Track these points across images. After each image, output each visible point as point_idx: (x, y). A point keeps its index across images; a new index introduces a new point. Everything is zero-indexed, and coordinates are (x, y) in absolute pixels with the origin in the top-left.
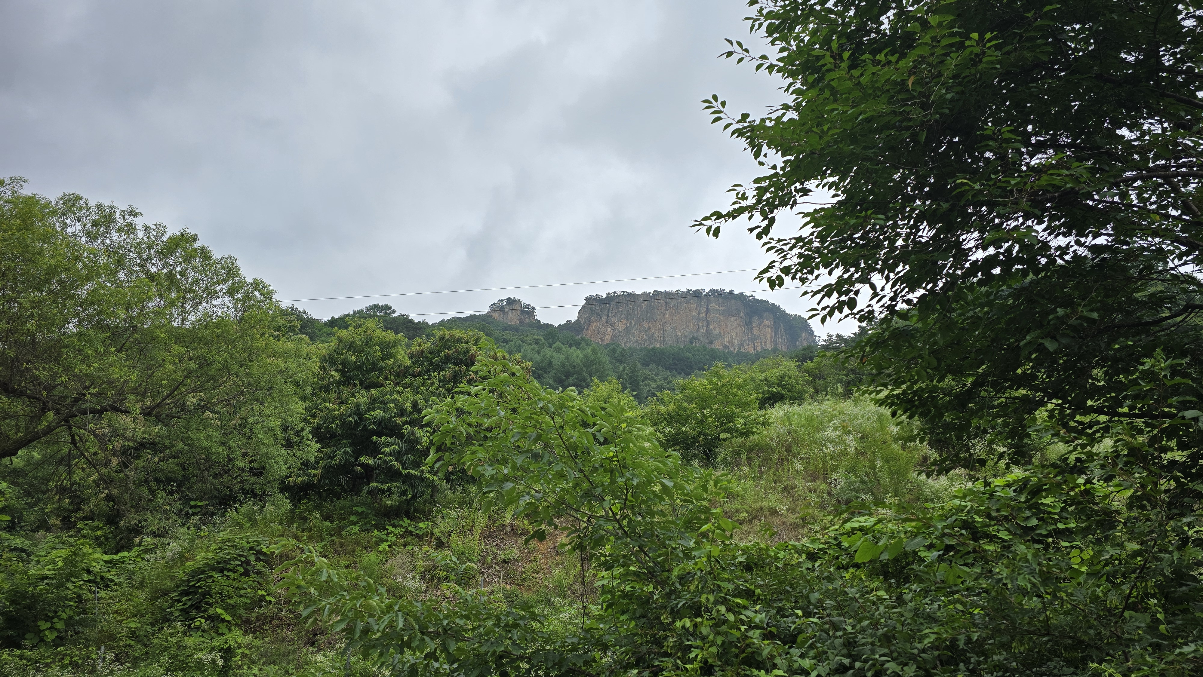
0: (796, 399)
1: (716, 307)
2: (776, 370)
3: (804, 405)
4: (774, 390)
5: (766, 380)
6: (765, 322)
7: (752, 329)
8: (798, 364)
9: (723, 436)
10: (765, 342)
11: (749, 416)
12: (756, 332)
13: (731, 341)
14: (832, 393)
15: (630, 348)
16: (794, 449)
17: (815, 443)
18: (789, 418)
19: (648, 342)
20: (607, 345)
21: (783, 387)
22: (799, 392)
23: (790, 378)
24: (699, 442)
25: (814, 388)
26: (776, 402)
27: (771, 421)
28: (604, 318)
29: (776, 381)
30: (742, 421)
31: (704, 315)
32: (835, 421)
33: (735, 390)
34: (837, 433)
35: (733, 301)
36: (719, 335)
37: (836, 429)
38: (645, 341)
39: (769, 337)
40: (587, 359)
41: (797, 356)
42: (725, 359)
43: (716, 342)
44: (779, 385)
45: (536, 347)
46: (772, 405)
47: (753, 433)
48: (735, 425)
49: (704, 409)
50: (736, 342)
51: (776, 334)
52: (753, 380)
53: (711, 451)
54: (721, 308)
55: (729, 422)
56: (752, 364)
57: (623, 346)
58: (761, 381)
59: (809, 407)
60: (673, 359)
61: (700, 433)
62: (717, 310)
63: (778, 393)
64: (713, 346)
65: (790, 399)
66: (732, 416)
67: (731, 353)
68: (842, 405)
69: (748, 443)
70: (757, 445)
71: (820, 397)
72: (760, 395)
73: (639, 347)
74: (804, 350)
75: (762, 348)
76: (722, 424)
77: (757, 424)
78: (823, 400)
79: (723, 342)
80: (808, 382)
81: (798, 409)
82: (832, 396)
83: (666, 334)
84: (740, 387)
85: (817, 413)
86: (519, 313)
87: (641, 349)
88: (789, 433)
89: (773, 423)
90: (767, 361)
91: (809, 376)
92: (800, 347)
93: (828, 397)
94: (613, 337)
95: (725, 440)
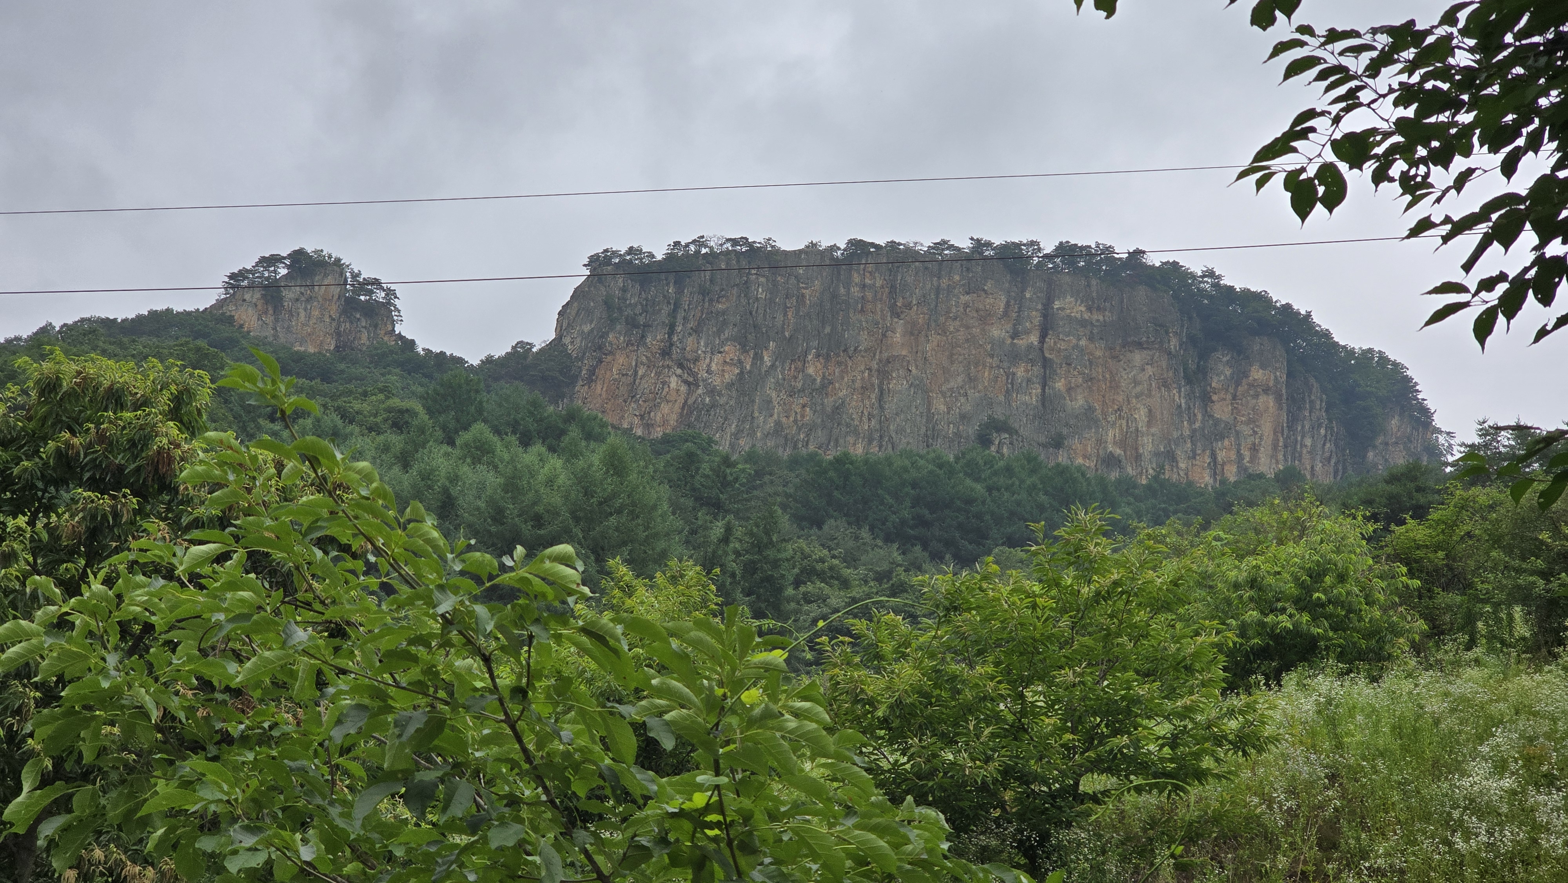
0: (1361, 656)
1: (1078, 310)
2: (1290, 548)
3: (1388, 681)
4: (1285, 622)
5: (1253, 583)
6: (1257, 374)
7: (1206, 399)
8: (1371, 527)
9: (1091, 783)
10: (1254, 449)
11: (1187, 712)
12: (1221, 411)
13: (1129, 440)
14: (1491, 637)
15: (751, 457)
16: (1349, 838)
17: (1427, 818)
18: (1332, 722)
19: (821, 435)
20: (667, 441)
21: (1315, 609)
22: (1373, 633)
23: (1342, 578)
24: (1002, 805)
25: (1429, 618)
26: (1288, 667)
27: (1268, 731)
28: (655, 339)
29: (1291, 588)
30: (1164, 729)
31: (1034, 339)
32: (1500, 737)
33: (1141, 616)
34: (1508, 783)
35: (1142, 293)
36: (1088, 417)
37: (1500, 767)
38: (811, 428)
39: (1267, 428)
40: (588, 493)
41: (1368, 502)
42: (1108, 502)
43: (1075, 443)
44: (1303, 603)
45: (396, 440)
46: (1275, 678)
47: (1201, 776)
48: (1136, 744)
49: (1028, 682)
50: (1147, 446)
51: (1293, 419)
52: (1205, 581)
53: (1045, 837)
54: (1097, 317)
55: (1115, 733)
56: (1206, 526)
57: (724, 447)
58: (1236, 586)
59: (1407, 685)
60: (916, 502)
61: (1007, 772)
62: (1083, 323)
63: (1296, 632)
64: (1062, 458)
65: (1340, 658)
66: (1128, 712)
67: (1127, 486)
68: (1525, 681)
69: (1181, 812)
70: (1216, 819)
71: (1448, 650)
72: (1232, 638)
73: (785, 454)
74: (1393, 478)
75: (1242, 469)
76: (1091, 739)
77: (1218, 741)
78: (1457, 664)
79: (1100, 442)
80: (1406, 596)
81: (1368, 691)
82: (1491, 650)
83: (891, 406)
84: (1160, 605)
85: (1434, 706)
86: (334, 309)
87: (794, 462)
88: (1333, 778)
89: (1275, 740)
90: (1259, 514)
91: (1411, 574)
92: (1381, 471)
93: (1478, 651)
94: (688, 410)
95: (1095, 798)
